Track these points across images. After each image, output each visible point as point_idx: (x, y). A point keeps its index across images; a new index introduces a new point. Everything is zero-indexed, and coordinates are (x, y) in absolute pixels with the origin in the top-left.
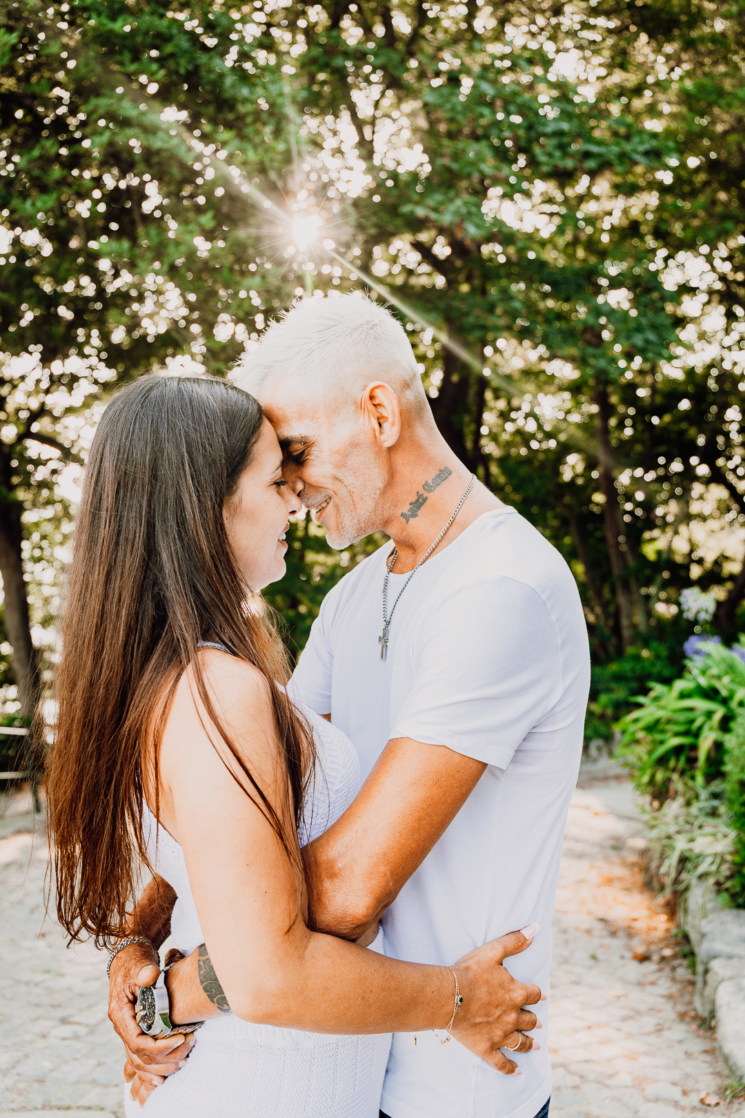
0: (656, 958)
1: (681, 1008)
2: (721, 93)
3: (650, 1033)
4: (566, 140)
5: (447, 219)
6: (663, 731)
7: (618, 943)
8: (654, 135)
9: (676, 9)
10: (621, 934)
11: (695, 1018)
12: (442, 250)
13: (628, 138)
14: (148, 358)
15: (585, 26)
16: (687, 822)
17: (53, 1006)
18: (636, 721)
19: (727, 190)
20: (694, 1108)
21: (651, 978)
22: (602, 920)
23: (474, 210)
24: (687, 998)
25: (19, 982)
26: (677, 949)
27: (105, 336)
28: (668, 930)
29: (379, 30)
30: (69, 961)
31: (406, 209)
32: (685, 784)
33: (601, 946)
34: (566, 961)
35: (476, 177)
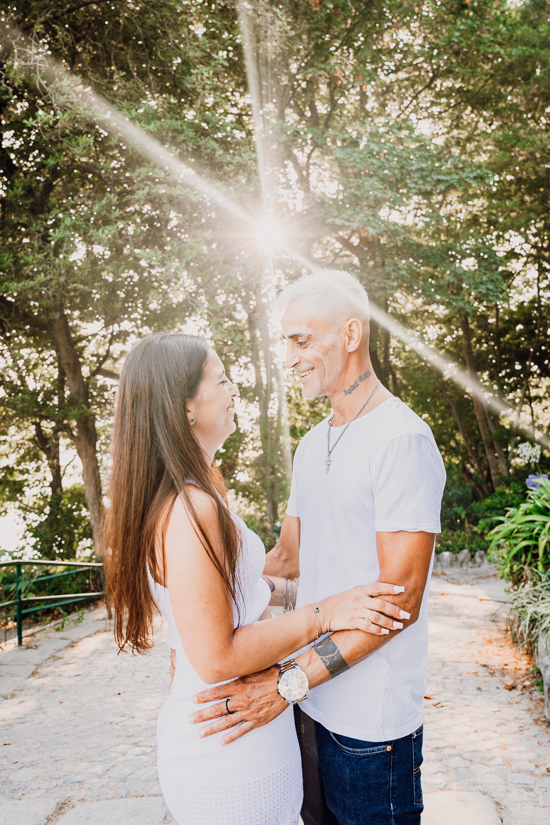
0: (520, 687)
1: (536, 717)
2: (519, 139)
3: (515, 733)
4: (425, 174)
5: (355, 225)
6: (515, 538)
7: (496, 680)
8: (479, 167)
9: (487, 92)
10: (497, 674)
11: (544, 722)
12: (355, 241)
13: (462, 169)
14: (173, 318)
15: (433, 103)
16: (534, 596)
17: (128, 736)
18: (497, 533)
19: (530, 195)
20: (543, 775)
21: (517, 699)
22: (485, 666)
23: (371, 219)
24: (540, 710)
25: (105, 723)
26: (534, 680)
27: (145, 307)
28: (527, 669)
29: (308, 114)
30: (137, 709)
31: (330, 221)
32: (532, 571)
33: (484, 682)
34: (461, 692)
35: (372, 198)
